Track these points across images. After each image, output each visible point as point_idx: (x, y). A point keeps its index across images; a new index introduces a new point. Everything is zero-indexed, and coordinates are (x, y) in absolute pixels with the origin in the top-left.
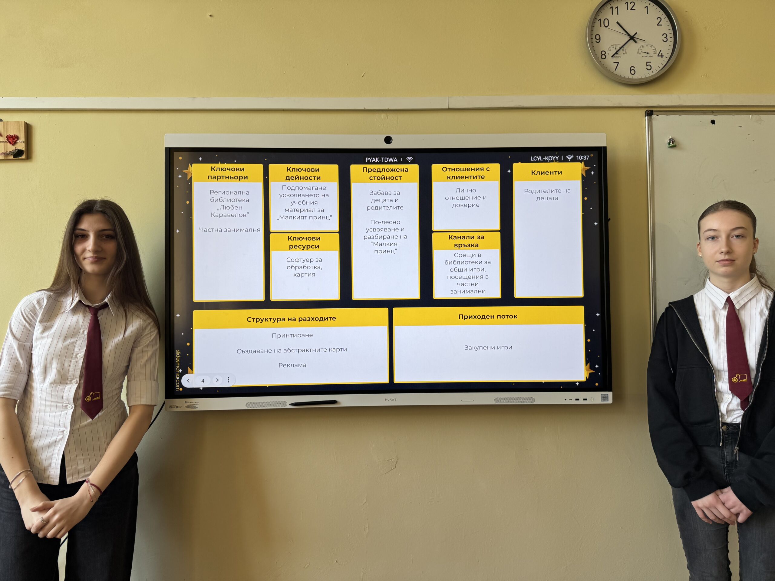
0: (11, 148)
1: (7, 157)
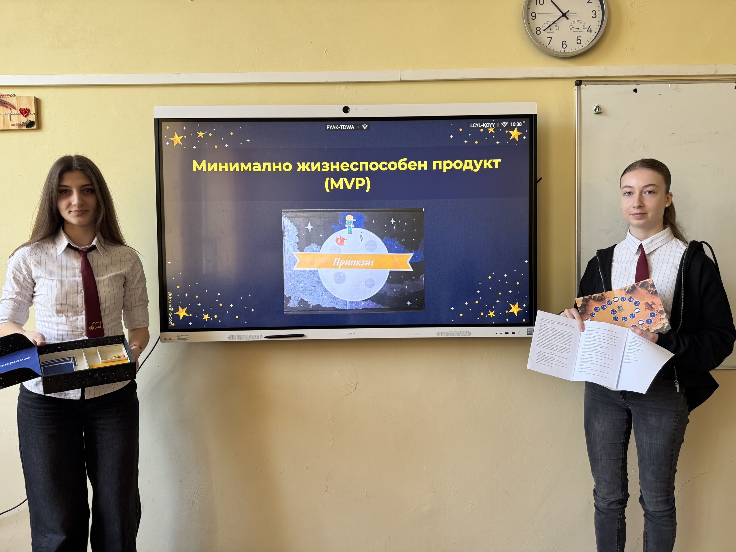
0: (24, 120)
1: (20, 126)
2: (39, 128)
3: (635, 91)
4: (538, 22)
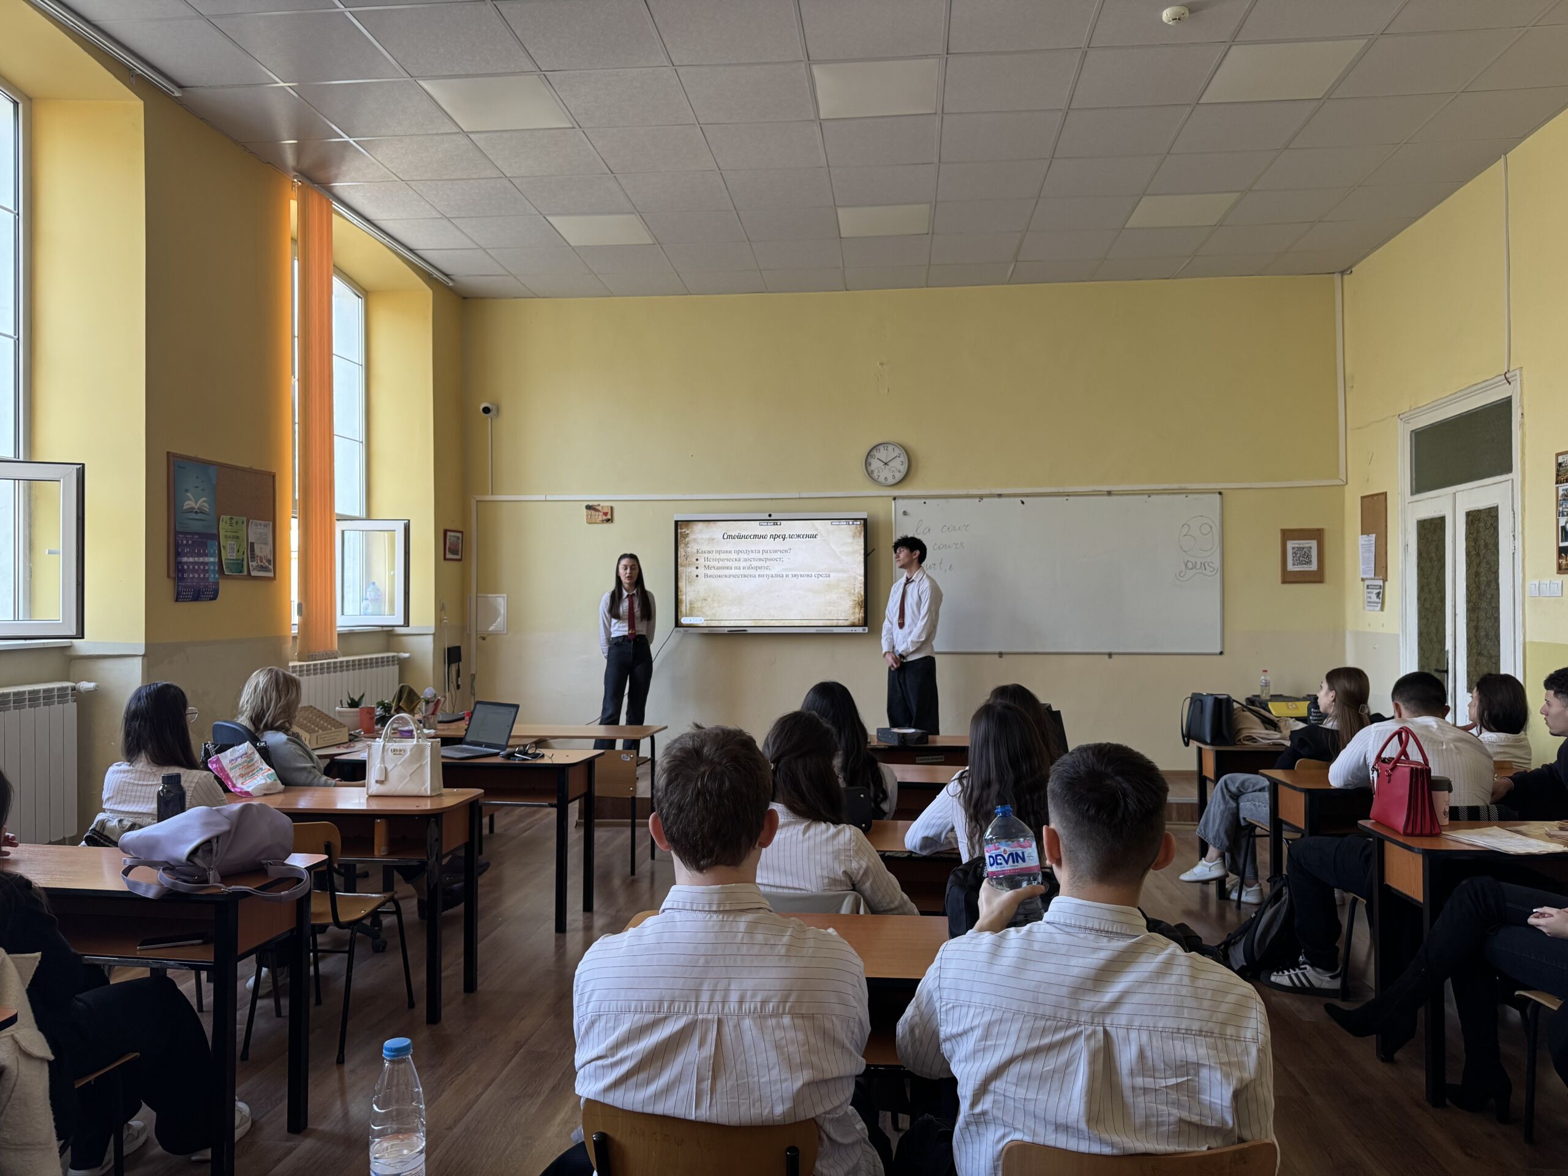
0: (605, 518)
1: (603, 521)
3: (925, 503)
4: (872, 467)
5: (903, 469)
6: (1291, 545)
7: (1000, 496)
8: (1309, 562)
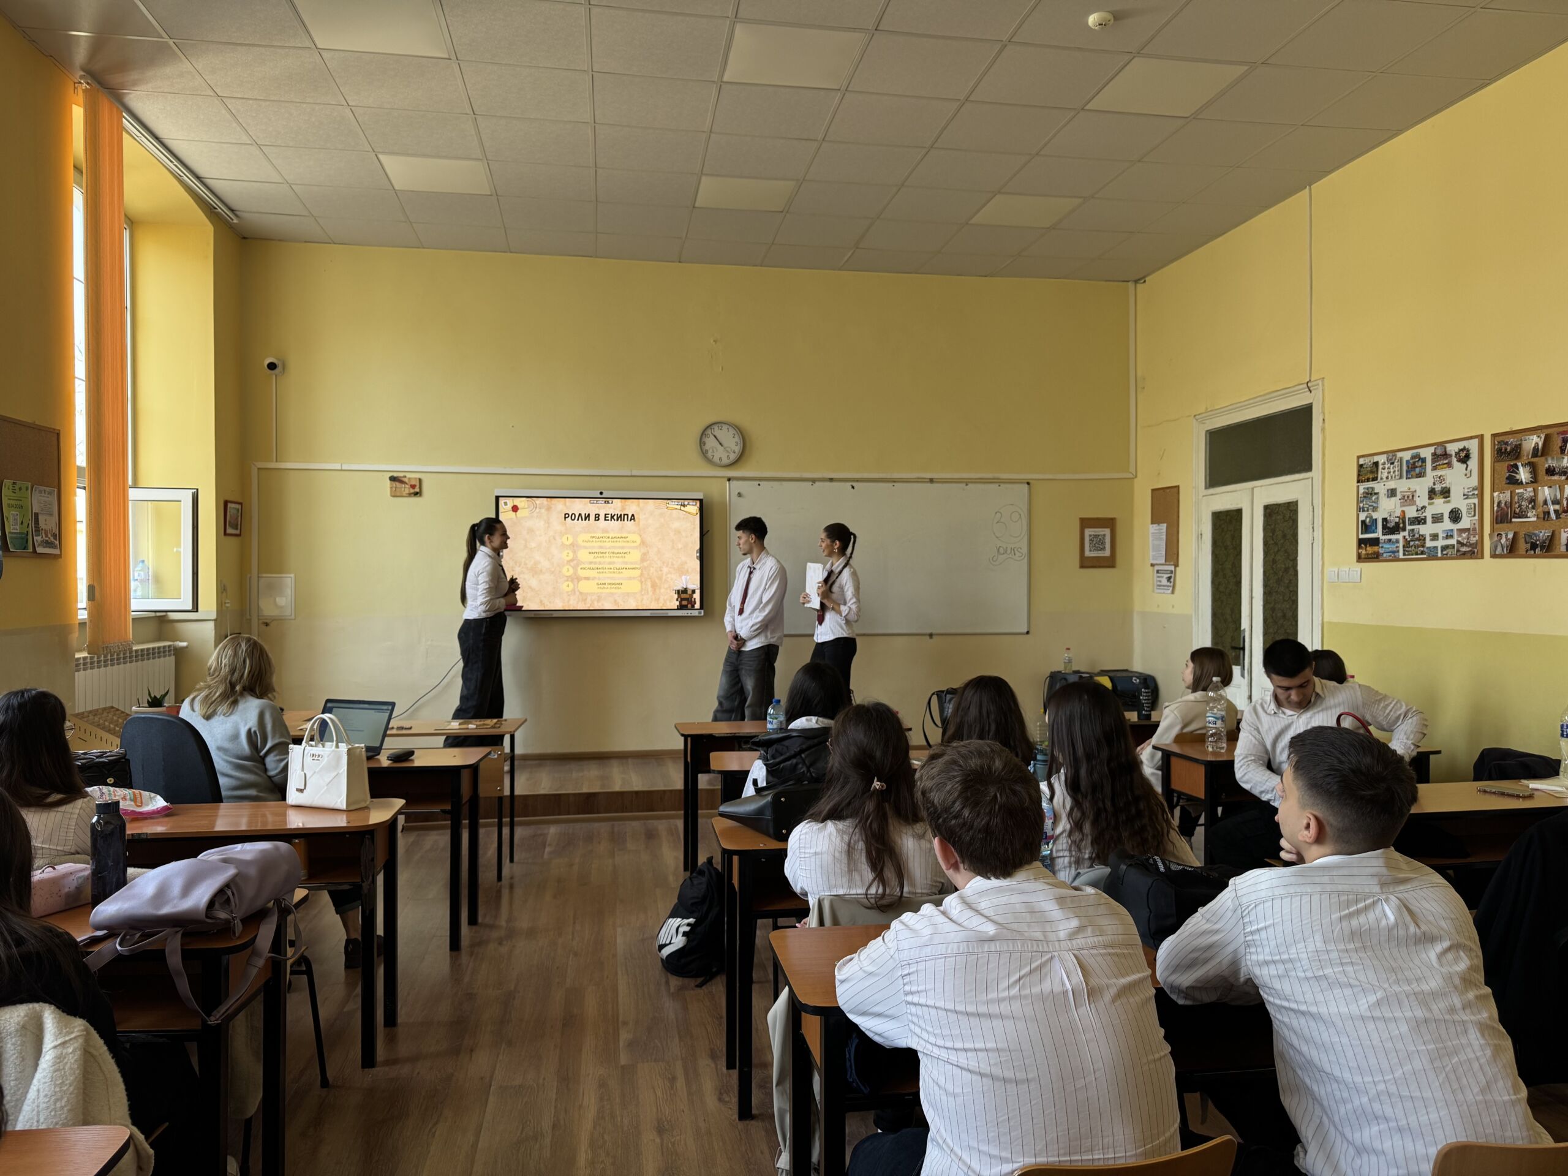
0: (412, 491)
1: (410, 495)
2: (421, 495)
3: (759, 485)
4: (707, 447)
5: (738, 449)
6: (1088, 532)
7: (831, 480)
8: (1103, 549)
